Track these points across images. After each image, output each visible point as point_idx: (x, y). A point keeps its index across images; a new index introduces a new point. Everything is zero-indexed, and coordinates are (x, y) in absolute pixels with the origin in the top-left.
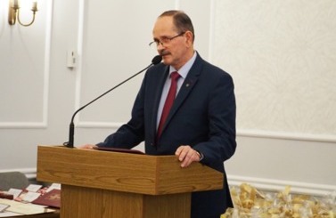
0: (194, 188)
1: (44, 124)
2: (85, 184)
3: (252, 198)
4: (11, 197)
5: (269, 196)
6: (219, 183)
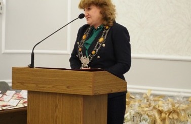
0: (112, 91)
3: (128, 98)
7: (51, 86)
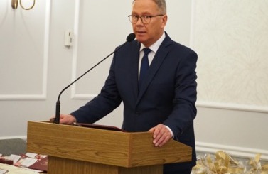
0: (165, 160)
1: (43, 96)
2: (69, 156)
3: (226, 164)
4: (10, 163)
5: (241, 163)
6: (187, 156)
7: (75, 151)
